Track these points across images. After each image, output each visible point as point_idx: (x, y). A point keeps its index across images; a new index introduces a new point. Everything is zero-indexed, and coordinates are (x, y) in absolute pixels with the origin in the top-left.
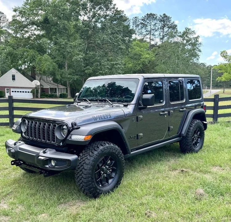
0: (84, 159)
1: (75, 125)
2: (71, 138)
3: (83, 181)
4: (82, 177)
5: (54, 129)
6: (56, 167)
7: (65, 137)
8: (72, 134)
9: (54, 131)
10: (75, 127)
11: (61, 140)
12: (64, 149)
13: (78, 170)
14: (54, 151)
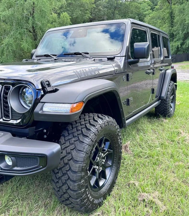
0: (68, 149)
1: (49, 85)
2: (42, 109)
3: (70, 197)
4: (68, 189)
5: (7, 94)
6: (16, 168)
7: (29, 108)
8: (45, 103)
9: (6, 98)
10: (49, 89)
11: (21, 114)
12: (27, 130)
13: (58, 173)
14: (9, 135)
